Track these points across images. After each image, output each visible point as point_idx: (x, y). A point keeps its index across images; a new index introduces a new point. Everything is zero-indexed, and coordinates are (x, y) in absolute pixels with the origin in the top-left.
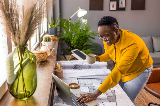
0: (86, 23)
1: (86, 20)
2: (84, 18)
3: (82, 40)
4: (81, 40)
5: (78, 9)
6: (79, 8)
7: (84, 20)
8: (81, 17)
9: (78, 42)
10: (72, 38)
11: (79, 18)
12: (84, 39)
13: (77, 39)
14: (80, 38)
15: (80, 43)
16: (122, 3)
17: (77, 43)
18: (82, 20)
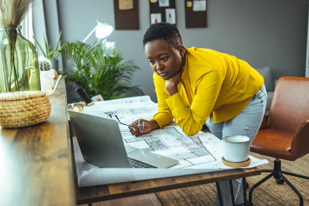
0: (113, 48)
1: (113, 43)
2: (108, 41)
3: (109, 79)
4: (107, 80)
5: (96, 24)
6: (98, 21)
7: (109, 43)
8: (102, 40)
9: (101, 84)
10: (91, 76)
11: (100, 40)
12: (112, 76)
13: (99, 77)
14: (106, 75)
15: (106, 84)
16: (170, 16)
17: (99, 85)
18: (105, 43)
